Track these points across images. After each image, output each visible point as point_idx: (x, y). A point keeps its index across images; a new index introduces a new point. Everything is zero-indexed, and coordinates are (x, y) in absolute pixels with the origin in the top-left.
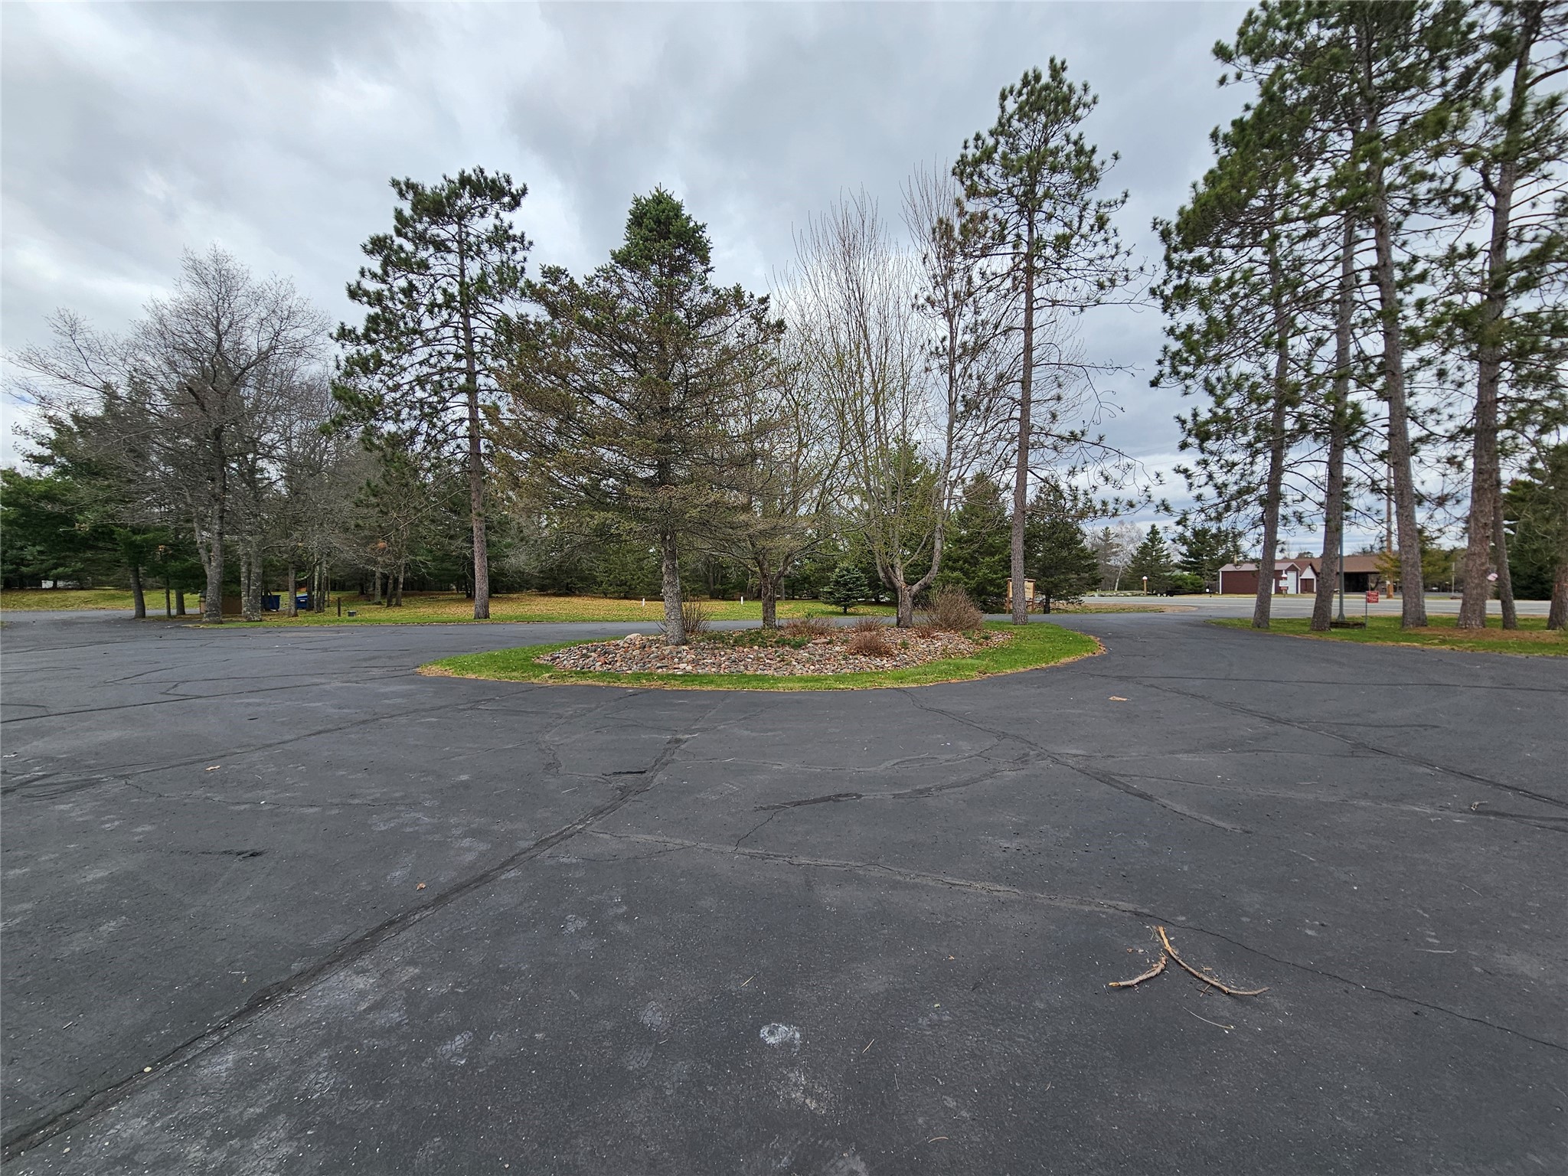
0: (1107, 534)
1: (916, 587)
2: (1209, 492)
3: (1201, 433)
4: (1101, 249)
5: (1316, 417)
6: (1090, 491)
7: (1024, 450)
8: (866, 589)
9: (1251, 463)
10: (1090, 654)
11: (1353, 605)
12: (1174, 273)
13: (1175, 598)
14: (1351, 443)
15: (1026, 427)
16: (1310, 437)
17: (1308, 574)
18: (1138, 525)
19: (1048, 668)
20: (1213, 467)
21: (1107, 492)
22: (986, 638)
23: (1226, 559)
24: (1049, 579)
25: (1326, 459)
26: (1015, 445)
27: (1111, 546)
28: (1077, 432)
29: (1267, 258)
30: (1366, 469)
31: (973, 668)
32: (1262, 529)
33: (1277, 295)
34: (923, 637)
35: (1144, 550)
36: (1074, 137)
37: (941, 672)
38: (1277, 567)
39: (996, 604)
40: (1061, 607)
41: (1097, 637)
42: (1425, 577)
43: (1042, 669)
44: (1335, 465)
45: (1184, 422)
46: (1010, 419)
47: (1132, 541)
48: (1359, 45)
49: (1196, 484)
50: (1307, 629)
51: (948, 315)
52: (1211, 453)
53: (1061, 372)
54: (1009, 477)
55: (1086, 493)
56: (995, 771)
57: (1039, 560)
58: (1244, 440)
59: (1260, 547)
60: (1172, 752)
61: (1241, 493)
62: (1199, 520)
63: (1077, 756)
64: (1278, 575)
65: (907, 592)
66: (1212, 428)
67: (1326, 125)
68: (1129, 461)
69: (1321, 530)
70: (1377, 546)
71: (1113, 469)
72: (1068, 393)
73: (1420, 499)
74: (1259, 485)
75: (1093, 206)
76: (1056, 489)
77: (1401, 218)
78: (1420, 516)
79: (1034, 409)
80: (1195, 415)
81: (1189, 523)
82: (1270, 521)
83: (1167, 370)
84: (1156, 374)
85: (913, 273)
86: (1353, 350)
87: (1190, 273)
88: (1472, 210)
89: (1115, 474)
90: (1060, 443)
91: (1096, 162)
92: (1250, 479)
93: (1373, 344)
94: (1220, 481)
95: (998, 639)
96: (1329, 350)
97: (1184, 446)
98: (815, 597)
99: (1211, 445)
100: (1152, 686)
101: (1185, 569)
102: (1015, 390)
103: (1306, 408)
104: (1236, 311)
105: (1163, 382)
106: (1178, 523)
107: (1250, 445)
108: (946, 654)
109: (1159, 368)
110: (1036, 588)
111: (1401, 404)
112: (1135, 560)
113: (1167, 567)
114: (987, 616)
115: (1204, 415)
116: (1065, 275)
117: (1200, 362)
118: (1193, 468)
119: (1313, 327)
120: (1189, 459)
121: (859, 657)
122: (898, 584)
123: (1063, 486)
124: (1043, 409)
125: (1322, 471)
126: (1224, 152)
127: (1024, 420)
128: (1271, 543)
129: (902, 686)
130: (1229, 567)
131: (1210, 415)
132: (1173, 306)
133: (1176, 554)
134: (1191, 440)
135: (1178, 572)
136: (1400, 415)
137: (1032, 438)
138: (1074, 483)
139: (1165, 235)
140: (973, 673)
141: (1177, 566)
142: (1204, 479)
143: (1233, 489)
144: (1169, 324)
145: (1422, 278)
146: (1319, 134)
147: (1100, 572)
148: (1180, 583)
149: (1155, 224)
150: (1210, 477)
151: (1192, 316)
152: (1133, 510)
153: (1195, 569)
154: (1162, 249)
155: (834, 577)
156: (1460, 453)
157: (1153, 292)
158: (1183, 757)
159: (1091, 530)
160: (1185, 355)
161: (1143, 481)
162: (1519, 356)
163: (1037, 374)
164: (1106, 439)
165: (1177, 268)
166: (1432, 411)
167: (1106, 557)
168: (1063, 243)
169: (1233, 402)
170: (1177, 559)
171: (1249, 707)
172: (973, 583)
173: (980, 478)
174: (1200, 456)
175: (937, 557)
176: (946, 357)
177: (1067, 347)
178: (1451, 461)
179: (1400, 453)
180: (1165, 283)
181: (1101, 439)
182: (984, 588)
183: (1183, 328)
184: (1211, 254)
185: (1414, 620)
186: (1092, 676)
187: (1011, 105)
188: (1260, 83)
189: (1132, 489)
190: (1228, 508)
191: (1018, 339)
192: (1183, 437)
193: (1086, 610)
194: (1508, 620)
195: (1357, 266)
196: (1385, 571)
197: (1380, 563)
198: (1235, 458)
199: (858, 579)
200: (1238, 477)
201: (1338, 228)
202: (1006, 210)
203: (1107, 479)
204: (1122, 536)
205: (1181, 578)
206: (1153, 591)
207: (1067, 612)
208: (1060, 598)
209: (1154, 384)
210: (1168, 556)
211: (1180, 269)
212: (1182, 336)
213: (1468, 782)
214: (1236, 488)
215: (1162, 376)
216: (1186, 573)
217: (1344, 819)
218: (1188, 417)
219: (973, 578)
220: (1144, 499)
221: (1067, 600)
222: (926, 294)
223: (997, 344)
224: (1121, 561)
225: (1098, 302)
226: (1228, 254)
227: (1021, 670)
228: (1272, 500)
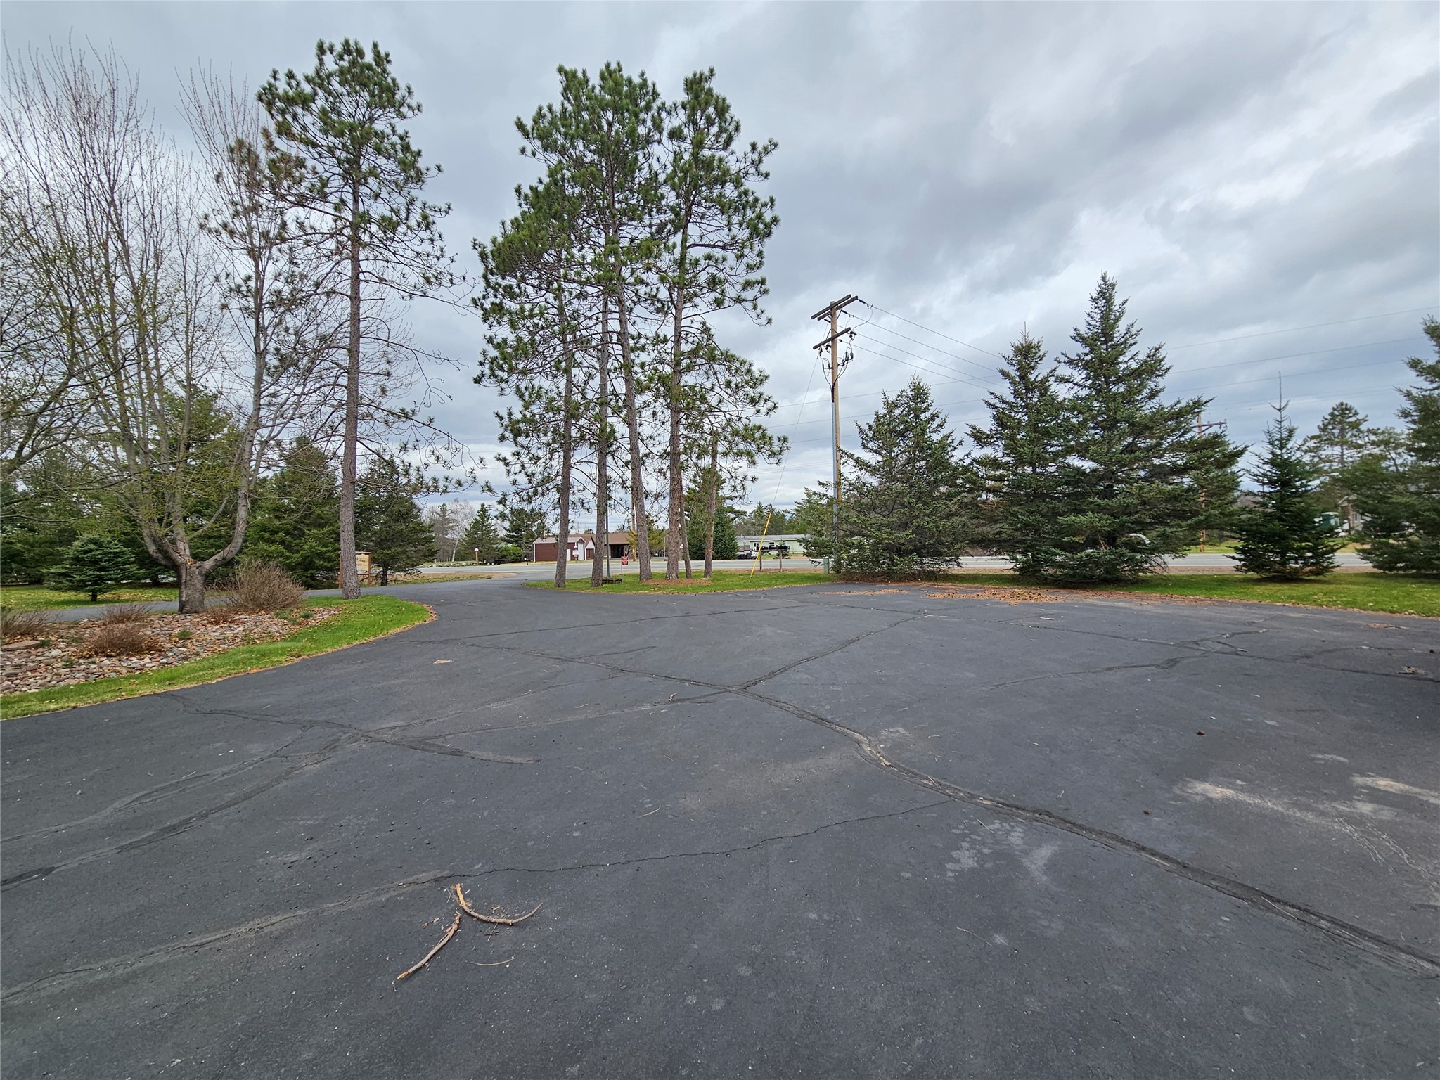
0: (444, 510)
1: (209, 564)
2: (522, 479)
3: (515, 430)
4: (427, 247)
5: (590, 430)
6: (422, 468)
7: (352, 419)
8: (134, 569)
9: (551, 459)
10: (421, 622)
11: (614, 567)
12: (492, 292)
13: (502, 566)
14: (610, 452)
15: (354, 399)
16: (587, 444)
17: (591, 546)
18: (471, 503)
19: (375, 641)
20: (525, 459)
21: (436, 471)
22: (307, 616)
23: (539, 534)
24: (386, 552)
25: (596, 461)
26: (343, 413)
27: (448, 521)
28: (408, 410)
29: (557, 303)
30: (619, 472)
31: (283, 652)
32: (559, 511)
33: (563, 333)
34: (217, 622)
35: (476, 525)
36: (400, 131)
37: (237, 663)
38: (570, 540)
39: (327, 578)
40: (399, 578)
41: (429, 604)
42: (651, 547)
43: (369, 643)
44: (602, 466)
45: (502, 418)
46: (335, 384)
47: (466, 517)
48: (607, 175)
49: (512, 471)
50: (589, 585)
51: (254, 253)
52: (522, 447)
53: (390, 350)
54: (336, 445)
55: (418, 470)
56: (293, 769)
57: (375, 533)
58: (544, 440)
59: (558, 524)
60: (484, 704)
61: (544, 481)
62: (515, 501)
63: (395, 728)
64: (571, 546)
65: (194, 571)
66: (523, 427)
67: (590, 221)
68: (458, 445)
69: (595, 512)
70: (626, 525)
71: (443, 450)
72: (399, 371)
73: (647, 495)
74: (556, 476)
75: (418, 204)
76: (391, 463)
77: (632, 305)
78: (647, 506)
79: (362, 380)
80: (510, 414)
81: (508, 503)
82: (564, 505)
83: (487, 372)
84: (478, 373)
85: (201, 189)
86: (609, 388)
87: (504, 296)
88: (666, 314)
89: (446, 455)
90: (392, 419)
91: (421, 164)
92: (549, 471)
93: (620, 385)
94: (529, 471)
95: (322, 616)
96: (596, 383)
97: (502, 438)
98: (37, 582)
99: (521, 440)
100: (474, 645)
101: (509, 542)
102: (342, 356)
103: (583, 422)
104: (537, 338)
105: (485, 381)
106: (500, 502)
107: (549, 444)
108: (247, 638)
109: (480, 368)
110: (373, 561)
111: (635, 429)
112: (468, 533)
113: (496, 540)
114: (310, 592)
115: (517, 416)
116: (392, 258)
117: (512, 370)
118: (510, 458)
119: (586, 364)
120: (507, 450)
121: (97, 660)
122: (180, 560)
123: (398, 462)
124: (372, 381)
125: (594, 470)
126: (525, 208)
127: (352, 388)
128: (565, 521)
129: (170, 689)
130: (539, 541)
131: (521, 416)
132: (491, 319)
133: (501, 529)
134: (507, 434)
135: (503, 545)
136: (635, 437)
137: (362, 410)
138: (407, 459)
139: (483, 257)
140: (283, 659)
141: (503, 539)
142: (518, 468)
143: (538, 478)
144: (489, 334)
145: (643, 348)
146: (586, 225)
147: (435, 545)
148: (505, 553)
149: (475, 244)
150: (523, 466)
151: (503, 332)
152: (461, 488)
153: (516, 542)
154: (481, 269)
155: (71, 552)
156: (665, 467)
157: (475, 302)
158: (494, 706)
159: (427, 506)
160: (501, 362)
161: (469, 465)
162: (688, 409)
163: (364, 345)
164: (436, 421)
165: (493, 288)
166: (651, 437)
167: (444, 531)
168: (389, 225)
169: (537, 408)
170: (502, 533)
171: (547, 652)
172: (297, 558)
173: (302, 441)
174: (515, 449)
175: (241, 527)
176: (251, 299)
177: (395, 325)
178: (660, 471)
179: (636, 463)
180: (484, 297)
181: (431, 420)
182: (312, 562)
183: (500, 340)
184: (518, 286)
185: (646, 575)
186: (421, 643)
187: (330, 64)
188: (549, 167)
189: (460, 472)
190: (536, 493)
191: (343, 307)
192: (501, 430)
193: (424, 580)
194: (688, 574)
195: (610, 329)
196: (631, 543)
197: (629, 537)
198: (540, 454)
199: (117, 555)
200: (542, 468)
201: (598, 297)
202: (327, 167)
203: (438, 458)
204: (457, 512)
205: (506, 550)
206: (484, 561)
207: (405, 582)
208: (397, 570)
209: (477, 381)
210: (495, 531)
211: (496, 290)
212: (498, 346)
213: (669, 682)
214: (540, 477)
215: (483, 376)
216: (510, 545)
217: (603, 729)
218: (505, 414)
219: (298, 552)
220: (470, 479)
221: (405, 571)
222: (220, 219)
223: (319, 302)
224: (457, 534)
225: (425, 294)
226: (530, 290)
227: (345, 646)
228: (565, 489)
